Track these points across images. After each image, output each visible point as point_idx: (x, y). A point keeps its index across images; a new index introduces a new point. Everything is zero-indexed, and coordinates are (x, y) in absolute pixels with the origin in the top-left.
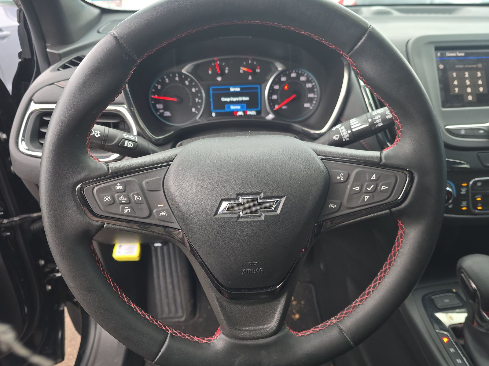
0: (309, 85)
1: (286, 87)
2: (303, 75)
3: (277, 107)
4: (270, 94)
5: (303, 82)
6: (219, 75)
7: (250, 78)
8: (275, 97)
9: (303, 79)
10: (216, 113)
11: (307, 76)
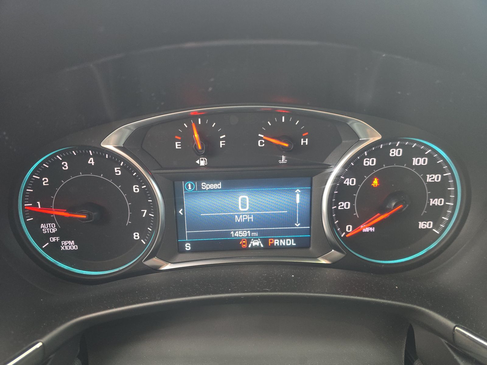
0: (434, 178)
1: (375, 182)
2: (421, 154)
3: (349, 228)
4: (334, 199)
5: (419, 168)
6: (199, 155)
7: (283, 160)
8: (344, 205)
9: (419, 161)
10: (193, 244)
11: (429, 156)
